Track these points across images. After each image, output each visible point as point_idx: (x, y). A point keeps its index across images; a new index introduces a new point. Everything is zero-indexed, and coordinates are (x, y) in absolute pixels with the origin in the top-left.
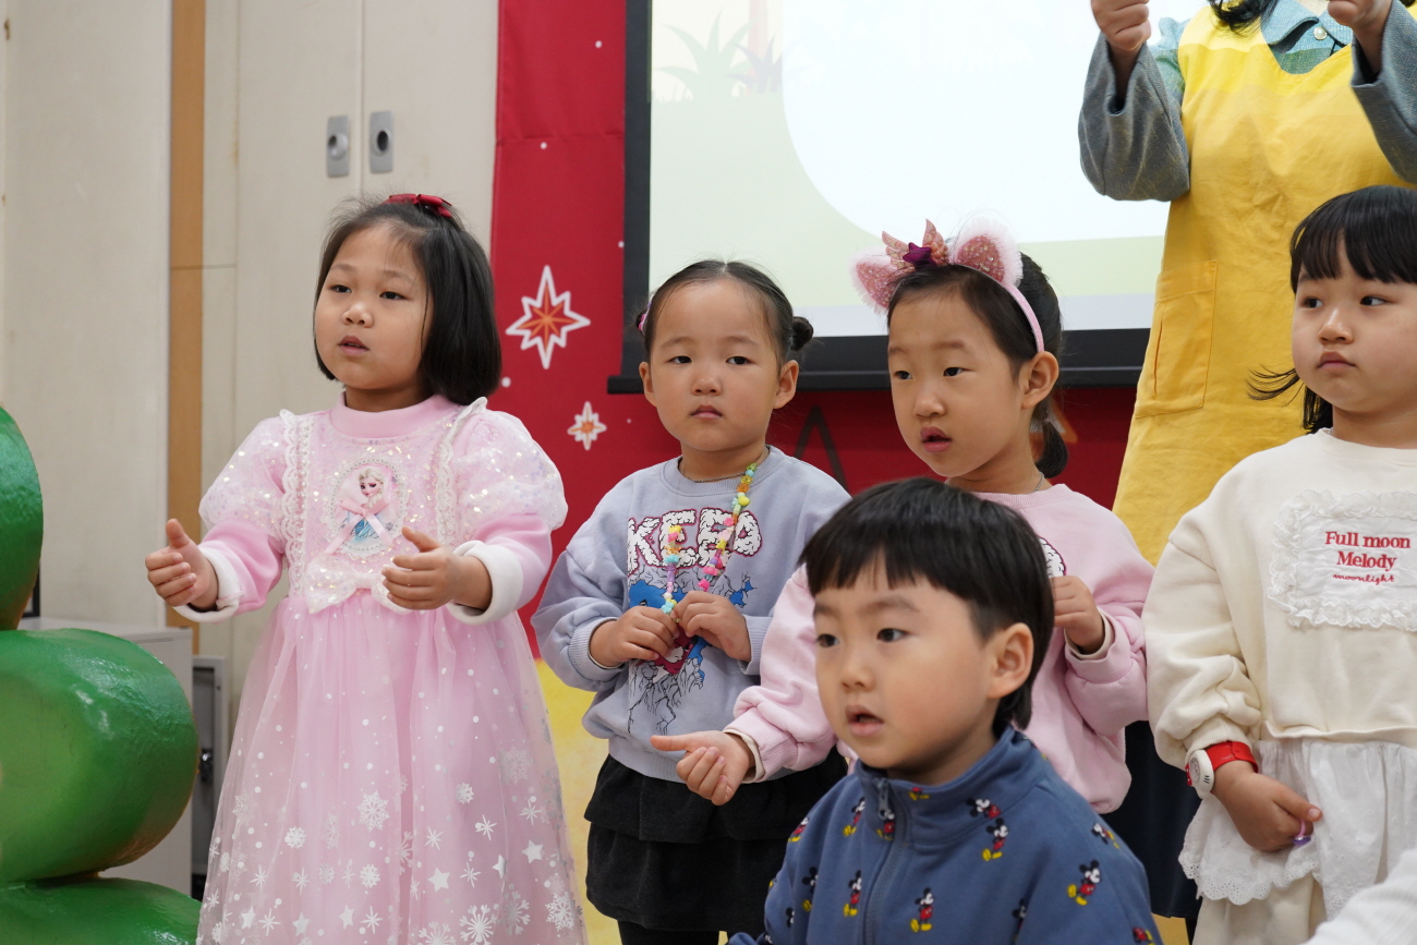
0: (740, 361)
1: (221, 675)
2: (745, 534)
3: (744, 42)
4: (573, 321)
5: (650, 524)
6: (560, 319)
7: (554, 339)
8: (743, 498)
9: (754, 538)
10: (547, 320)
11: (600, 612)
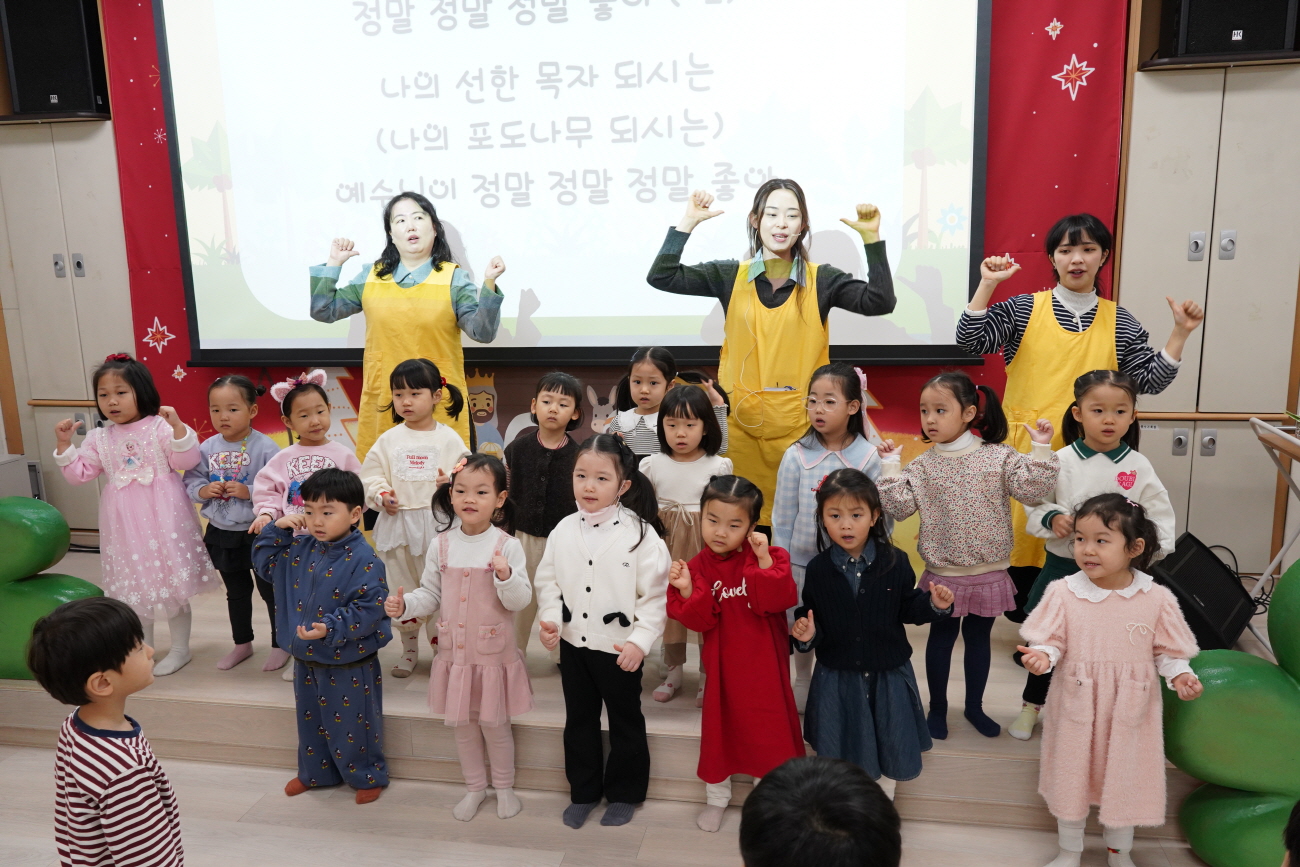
0: (234, 410)
1: (38, 467)
2: (245, 460)
3: (225, 246)
4: (168, 336)
5: (215, 456)
6: (164, 336)
7: (162, 343)
8: (244, 448)
9: (248, 460)
10: (159, 336)
11: (202, 483)
